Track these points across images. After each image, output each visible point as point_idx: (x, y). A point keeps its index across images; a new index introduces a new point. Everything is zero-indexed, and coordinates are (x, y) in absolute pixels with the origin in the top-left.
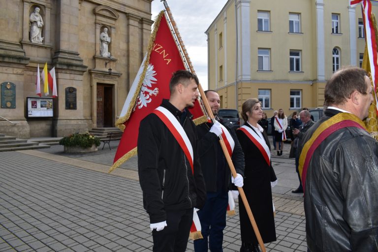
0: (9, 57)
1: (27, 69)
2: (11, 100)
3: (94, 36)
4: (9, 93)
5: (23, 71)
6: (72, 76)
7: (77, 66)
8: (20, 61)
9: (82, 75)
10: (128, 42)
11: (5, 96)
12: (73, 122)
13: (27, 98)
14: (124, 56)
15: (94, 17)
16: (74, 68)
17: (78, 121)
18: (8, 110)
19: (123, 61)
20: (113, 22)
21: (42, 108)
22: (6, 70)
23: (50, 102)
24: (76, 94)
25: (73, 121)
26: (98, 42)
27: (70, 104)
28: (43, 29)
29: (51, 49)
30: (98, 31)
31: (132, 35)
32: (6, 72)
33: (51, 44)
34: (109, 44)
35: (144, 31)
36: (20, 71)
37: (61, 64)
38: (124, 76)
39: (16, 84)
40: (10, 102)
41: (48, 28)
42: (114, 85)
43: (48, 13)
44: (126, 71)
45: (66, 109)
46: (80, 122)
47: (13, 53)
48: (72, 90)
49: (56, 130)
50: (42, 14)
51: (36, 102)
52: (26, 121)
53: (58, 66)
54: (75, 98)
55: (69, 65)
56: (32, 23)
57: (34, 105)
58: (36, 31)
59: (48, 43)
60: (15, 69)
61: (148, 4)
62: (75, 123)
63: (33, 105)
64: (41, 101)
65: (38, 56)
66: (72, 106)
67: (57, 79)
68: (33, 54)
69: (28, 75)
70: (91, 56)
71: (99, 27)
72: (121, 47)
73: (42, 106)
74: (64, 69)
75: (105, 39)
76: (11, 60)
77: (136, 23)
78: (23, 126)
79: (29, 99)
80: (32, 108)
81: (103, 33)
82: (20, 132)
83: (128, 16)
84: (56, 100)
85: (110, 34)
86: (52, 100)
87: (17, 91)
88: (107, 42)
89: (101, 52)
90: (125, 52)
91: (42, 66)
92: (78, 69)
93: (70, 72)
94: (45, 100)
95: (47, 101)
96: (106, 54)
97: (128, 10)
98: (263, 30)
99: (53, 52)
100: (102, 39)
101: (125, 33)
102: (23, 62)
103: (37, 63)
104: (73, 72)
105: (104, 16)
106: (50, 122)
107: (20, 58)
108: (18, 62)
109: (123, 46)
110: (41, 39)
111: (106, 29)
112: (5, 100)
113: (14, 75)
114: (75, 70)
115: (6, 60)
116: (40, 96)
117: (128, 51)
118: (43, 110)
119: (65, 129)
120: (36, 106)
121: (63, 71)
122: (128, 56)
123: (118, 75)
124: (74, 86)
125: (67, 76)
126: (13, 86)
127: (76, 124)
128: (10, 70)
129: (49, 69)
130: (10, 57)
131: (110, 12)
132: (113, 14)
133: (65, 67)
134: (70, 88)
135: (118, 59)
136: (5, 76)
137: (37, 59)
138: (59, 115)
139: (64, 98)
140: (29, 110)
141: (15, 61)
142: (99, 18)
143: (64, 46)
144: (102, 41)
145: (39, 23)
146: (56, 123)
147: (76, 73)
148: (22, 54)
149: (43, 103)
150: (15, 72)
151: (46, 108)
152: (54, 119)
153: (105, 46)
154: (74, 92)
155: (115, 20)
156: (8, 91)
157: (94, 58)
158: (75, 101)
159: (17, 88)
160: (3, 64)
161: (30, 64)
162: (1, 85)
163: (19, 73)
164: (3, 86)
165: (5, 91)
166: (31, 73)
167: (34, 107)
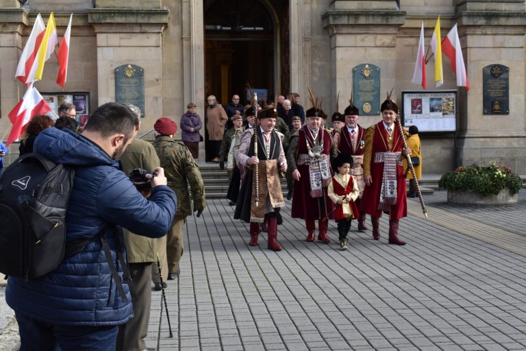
0: (367, 14)
1: (405, 33)
2: (372, 99)
4: (367, 85)
5: (394, 39)
6: (499, 39)
7: (509, 15)
8: (386, 19)
9: (523, 34)
11: (361, 91)
12: (499, 143)
13: (403, 93)
16: (503, 21)
17: (511, 140)
18: (366, 117)
21: (432, 114)
22: (363, 40)
23: (450, 100)
24: (507, 79)
25: (499, 140)
27: (493, 104)
32: (361, 44)
36: (387, 40)
37: (471, 15)
39: (381, 67)
40: (369, 102)
45: (484, 114)
46: (515, 143)
47: (374, 6)
48: (497, 71)
49: (461, 161)
51: (420, 101)
53: (465, 21)
54: (506, 88)
55: (490, 16)
57: (417, 106)
60: (379, 37)
62: (505, 145)
63: (413, 107)
64: (432, 99)
65: (425, 4)
66: (497, 107)
67: (465, 49)
69: (406, 46)
73: (432, 110)
74: (479, 26)
76: (371, 21)
79: (406, 95)
80: (413, 113)
84: (461, 95)
86: (453, 96)
87: (382, 80)
91: (430, 24)
92: (512, 22)
93: (494, 31)
94: (438, 96)
95: (444, 97)
102: (394, 21)
103: (421, 18)
104: (500, 30)
106: (449, 143)
107: (388, 14)
108: (385, 23)
112: (361, 99)
113: (377, 50)
114: (505, 26)
115: (362, 20)
118: (435, 118)
119: (482, 159)
120: (420, 108)
121: (478, 31)
124: (503, 63)
125: (488, 41)
126: (376, 72)
127: (507, 148)
128: (369, 40)
129: (445, 30)
130: (369, 15)
133: (482, 21)
134: (493, 67)
136: (361, 51)
137: (423, 10)
138: (468, 128)
139: (480, 90)
140: (406, 117)
141: (379, 20)
146: (462, 144)
147: (508, 31)
148: (394, 6)
149: (434, 102)
150: (379, 43)
151: (441, 113)
152: (457, 137)
154: (502, 76)
156: (366, 81)
158: (506, 94)
159: (382, 74)
160: (355, 30)
161: (408, 24)
162: (354, 72)
163: (386, 44)
164: (357, 72)
165: (361, 82)
166: (412, 41)
167: (416, 110)
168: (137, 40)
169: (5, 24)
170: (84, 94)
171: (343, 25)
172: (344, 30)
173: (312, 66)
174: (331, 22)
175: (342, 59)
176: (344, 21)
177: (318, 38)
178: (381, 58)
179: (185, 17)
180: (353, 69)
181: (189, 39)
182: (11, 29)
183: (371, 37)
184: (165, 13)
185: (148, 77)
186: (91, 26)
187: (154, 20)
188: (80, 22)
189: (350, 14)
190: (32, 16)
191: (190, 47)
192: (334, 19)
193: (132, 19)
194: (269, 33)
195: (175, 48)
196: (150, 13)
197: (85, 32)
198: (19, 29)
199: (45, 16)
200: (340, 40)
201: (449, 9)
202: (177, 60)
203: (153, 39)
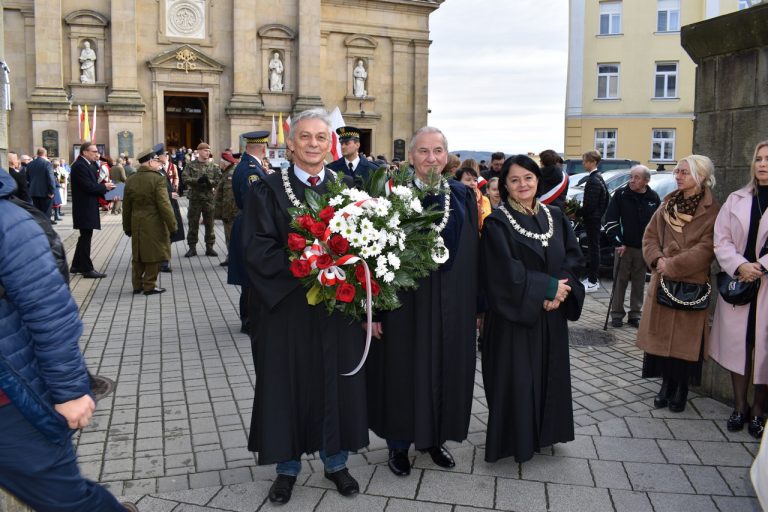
0: (246, 109)
1: (266, 119)
3: (345, 73)
5: (261, 121)
8: (256, 112)
10: (392, 75)
14: (387, 92)
15: (345, 49)
19: (386, 99)
20: (371, 52)
21: (280, 158)
22: (244, 122)
26: (350, 78)
28: (283, 74)
29: (292, 95)
30: (350, 67)
31: (398, 64)
32: (243, 124)
33: (292, 90)
34: (366, 81)
35: (417, 56)
36: (257, 122)
38: (386, 117)
41: (287, 74)
42: (371, 130)
43: (287, 56)
44: (389, 110)
47: (250, 105)
50: (281, 58)
51: (273, 153)
56: (271, 70)
57: (272, 155)
58: (276, 78)
59: (287, 89)
60: (252, 121)
61: (425, 18)
65: (275, 105)
68: (272, 103)
69: (268, 124)
70: (341, 98)
71: (351, 62)
72: (383, 82)
73: (280, 156)
75: (359, 75)
76: (249, 113)
77: (405, 48)
81: (357, 69)
83: (391, 40)
85: (366, 67)
88: (363, 78)
89: (355, 91)
90: (388, 88)
91: (277, 115)
94: (282, 150)
95: (285, 151)
96: (361, 92)
97: (391, 33)
98: (610, 33)
99: (294, 98)
100: (356, 74)
101: (389, 64)
102: (259, 113)
103: (273, 112)
105: (358, 47)
107: (256, 110)
108: (255, 114)
109: (385, 80)
110: (281, 86)
111: (361, 62)
115: (244, 112)
116: (276, 147)
117: (392, 85)
120: (274, 155)
122: (392, 92)
123: (378, 118)
128: (248, 122)
129: (285, 118)
130: (248, 110)
131: (366, 40)
132: (370, 42)
135: (378, 97)
136: (243, 128)
137: (276, 108)
141: (252, 113)
142: (351, 50)
143: (303, 92)
144: (356, 78)
145: (278, 69)
148: (259, 105)
149: (280, 153)
153: (360, 84)
155: (374, 48)
157: (345, 100)
160: (241, 117)
161: (267, 114)
166: (268, 122)
168: (129, 119)
169: (60, 110)
170: (102, 145)
171: (235, 114)
172: (235, 117)
173: (220, 134)
174: (229, 112)
175: (234, 131)
176: (235, 112)
177: (223, 120)
179: (154, 108)
181: (157, 118)
182: (63, 112)
184: (143, 106)
185: (135, 137)
186: (105, 111)
187: (138, 109)
188: (100, 109)
189: (237, 109)
190: (75, 105)
191: (157, 123)
193: (126, 109)
194: (202, 114)
195: (150, 123)
196: (136, 106)
197: (102, 114)
198: (68, 112)
199: (82, 105)
200: (233, 121)
201: (289, 108)
202: (150, 128)
203: (137, 119)
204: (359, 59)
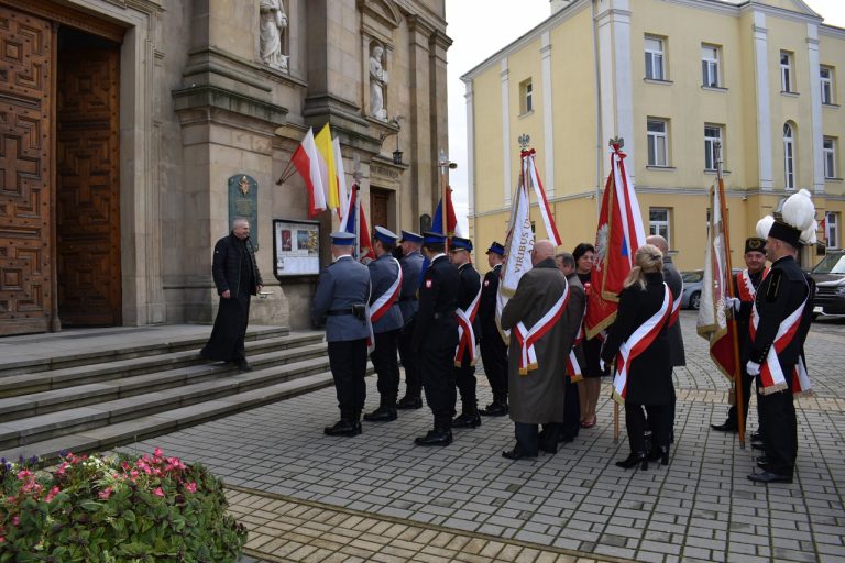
3: (358, 64)
4: (245, 205)
5: (270, 145)
8: (269, 114)
10: (411, 87)
13: (275, 221)
14: (406, 120)
15: (359, 15)
16: (361, 144)
19: (406, 133)
20: (390, 32)
21: (300, 252)
22: (238, 138)
23: (314, 234)
29: (302, 89)
30: (366, 52)
31: (420, 70)
32: (237, 144)
34: (385, 89)
35: (436, 61)
36: (263, 144)
39: (259, 181)
41: (294, 33)
42: (394, 191)
52: (279, 288)
55: (352, 136)
56: (265, 13)
58: (274, 37)
59: (295, 71)
60: (256, 138)
64: (299, 232)
68: (281, 96)
71: (367, 43)
72: (401, 99)
73: (300, 247)
75: (377, 74)
76: (252, 113)
77: (425, 42)
78: (277, 301)
79: (277, 225)
81: (374, 60)
82: (272, 318)
83: (411, 21)
84: (324, 229)
85: (384, 63)
86: (316, 229)
87: (259, 200)
88: (382, 82)
89: (372, 108)
90: (407, 112)
94: (304, 228)
95: (310, 230)
96: (380, 113)
97: (412, 8)
98: (654, 77)
100: (374, 73)
101: (405, 64)
102: (274, 119)
105: (377, 17)
107: (269, 109)
108: (267, 119)
109: (404, 95)
110: (283, 60)
111: (378, 50)
113: (252, 158)
115: (245, 110)
117: (414, 108)
118: (301, 256)
122: (412, 121)
123: (403, 168)
126: (253, 188)
128: (246, 140)
130: (252, 104)
131: (388, 9)
132: (390, 13)
136: (238, 154)
140: (278, 255)
141: (261, 114)
142: (368, 20)
144: (373, 79)
145: (280, 16)
148: (267, 97)
149: (302, 236)
150: (255, 148)
153: (379, 92)
155: (394, 28)
156: (244, 200)
159: (259, 190)
160: (232, 122)
162: (230, 183)
163: (262, 151)
164: (234, 183)
165: (239, 200)
167: (286, 246)
171: (223, 111)
172: (221, 119)
174: (211, 101)
175: (216, 162)
176: (225, 104)
178: (258, 169)
180: (229, 181)
183: (246, 137)
192: (214, 98)
200: (214, 133)
204: (374, 43)
